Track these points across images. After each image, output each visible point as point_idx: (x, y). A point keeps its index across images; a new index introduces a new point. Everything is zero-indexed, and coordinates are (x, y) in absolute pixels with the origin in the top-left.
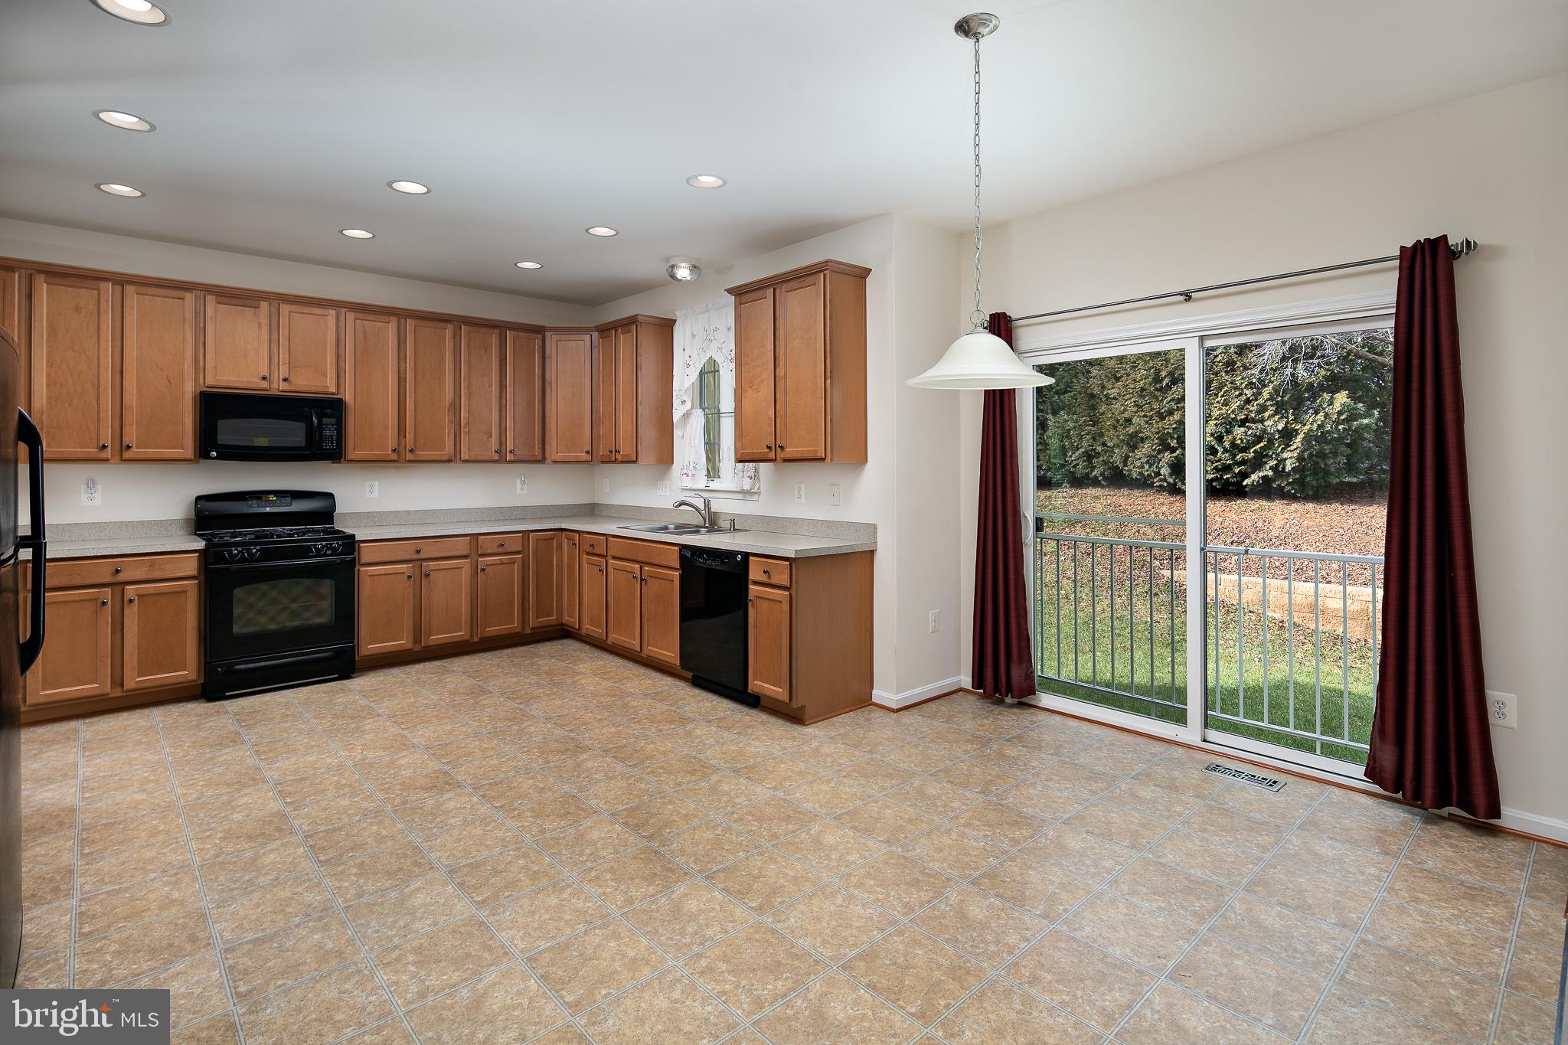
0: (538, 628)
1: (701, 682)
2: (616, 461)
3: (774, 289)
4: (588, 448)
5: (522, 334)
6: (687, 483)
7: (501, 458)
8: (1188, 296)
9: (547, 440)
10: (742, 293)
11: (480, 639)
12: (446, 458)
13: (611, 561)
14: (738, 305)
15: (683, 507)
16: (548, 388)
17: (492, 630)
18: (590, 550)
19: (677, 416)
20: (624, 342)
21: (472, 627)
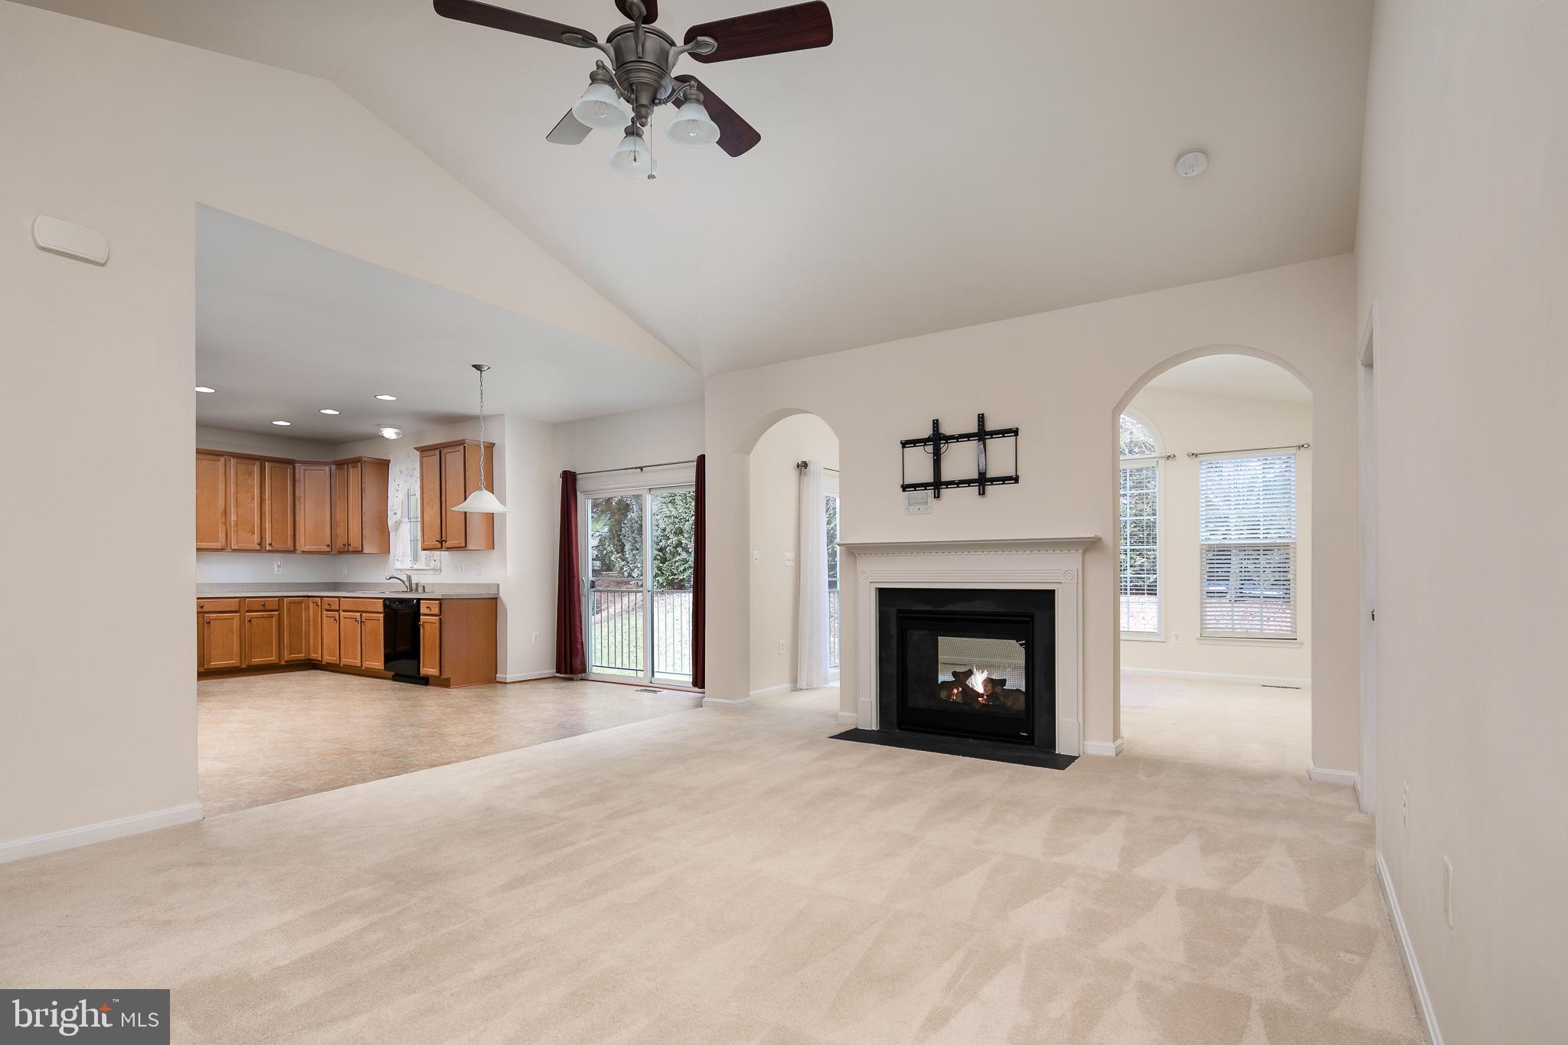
0: (289, 661)
1: (398, 677)
2: (348, 552)
3: (440, 451)
4: (329, 543)
5: (277, 465)
6: (398, 565)
7: (261, 548)
8: (641, 468)
9: (297, 537)
10: (424, 450)
11: (248, 666)
12: (220, 547)
13: (342, 613)
14: (422, 457)
15: (393, 580)
16: (297, 502)
17: (256, 661)
18: (328, 607)
19: (391, 523)
20: (354, 474)
21: (241, 658)
